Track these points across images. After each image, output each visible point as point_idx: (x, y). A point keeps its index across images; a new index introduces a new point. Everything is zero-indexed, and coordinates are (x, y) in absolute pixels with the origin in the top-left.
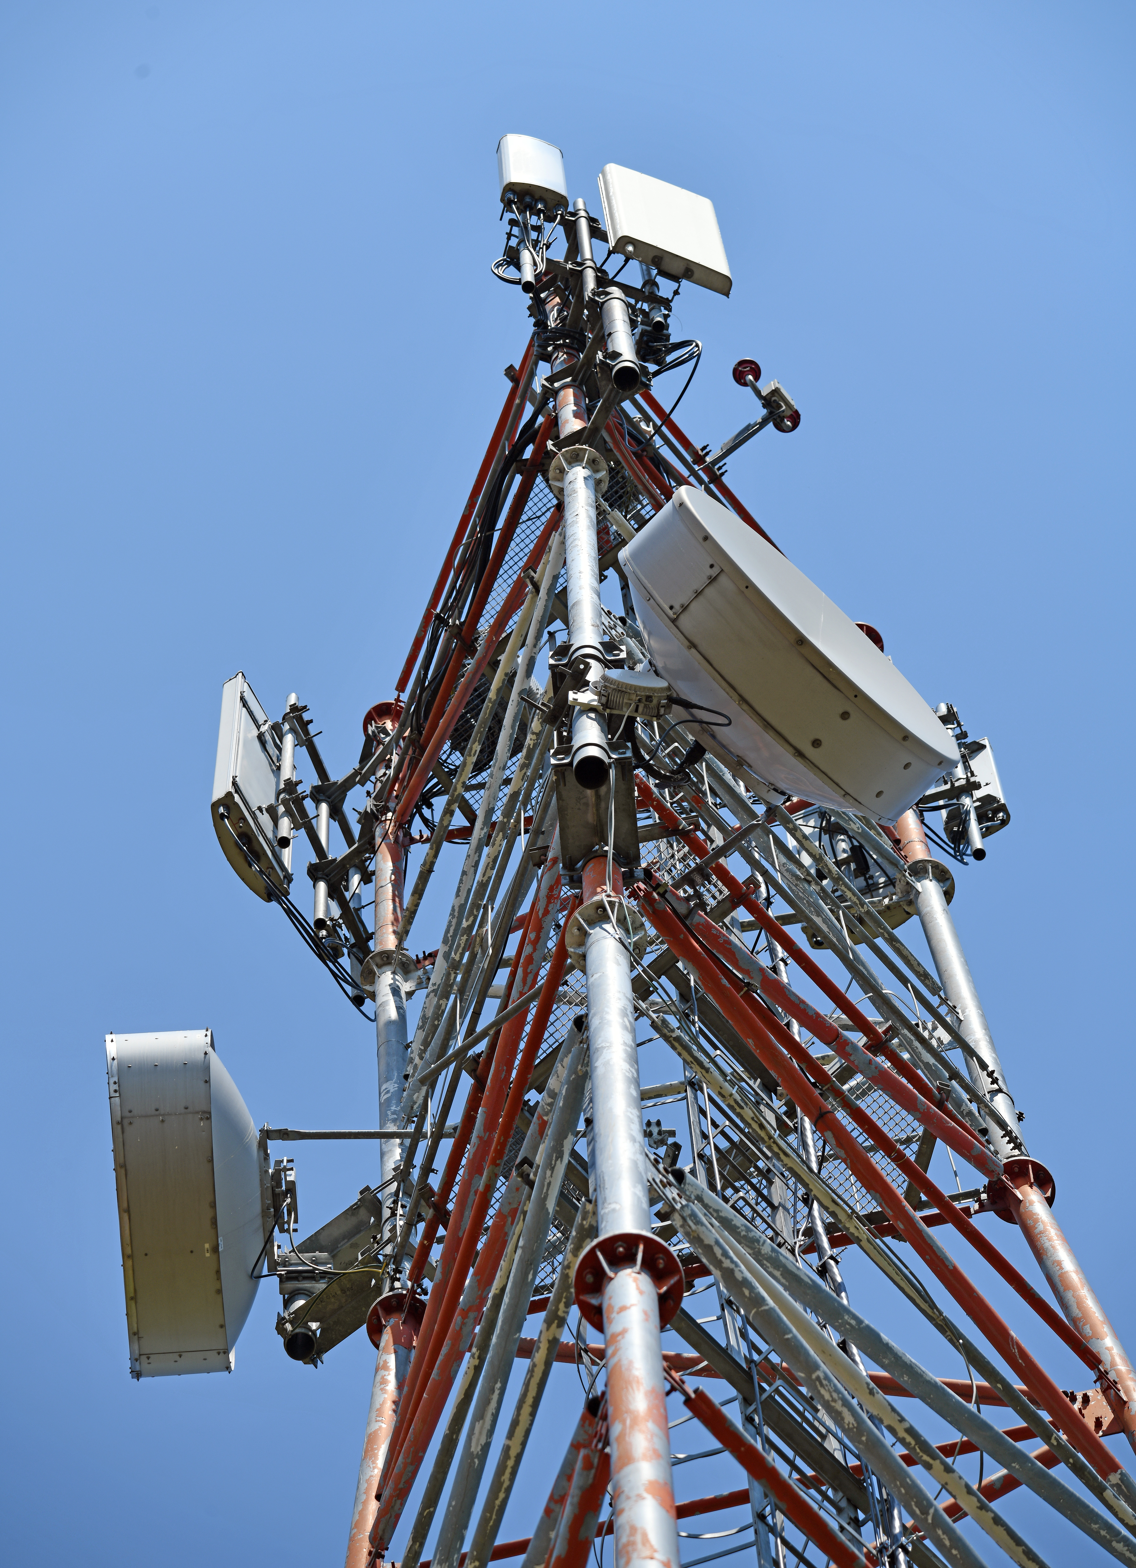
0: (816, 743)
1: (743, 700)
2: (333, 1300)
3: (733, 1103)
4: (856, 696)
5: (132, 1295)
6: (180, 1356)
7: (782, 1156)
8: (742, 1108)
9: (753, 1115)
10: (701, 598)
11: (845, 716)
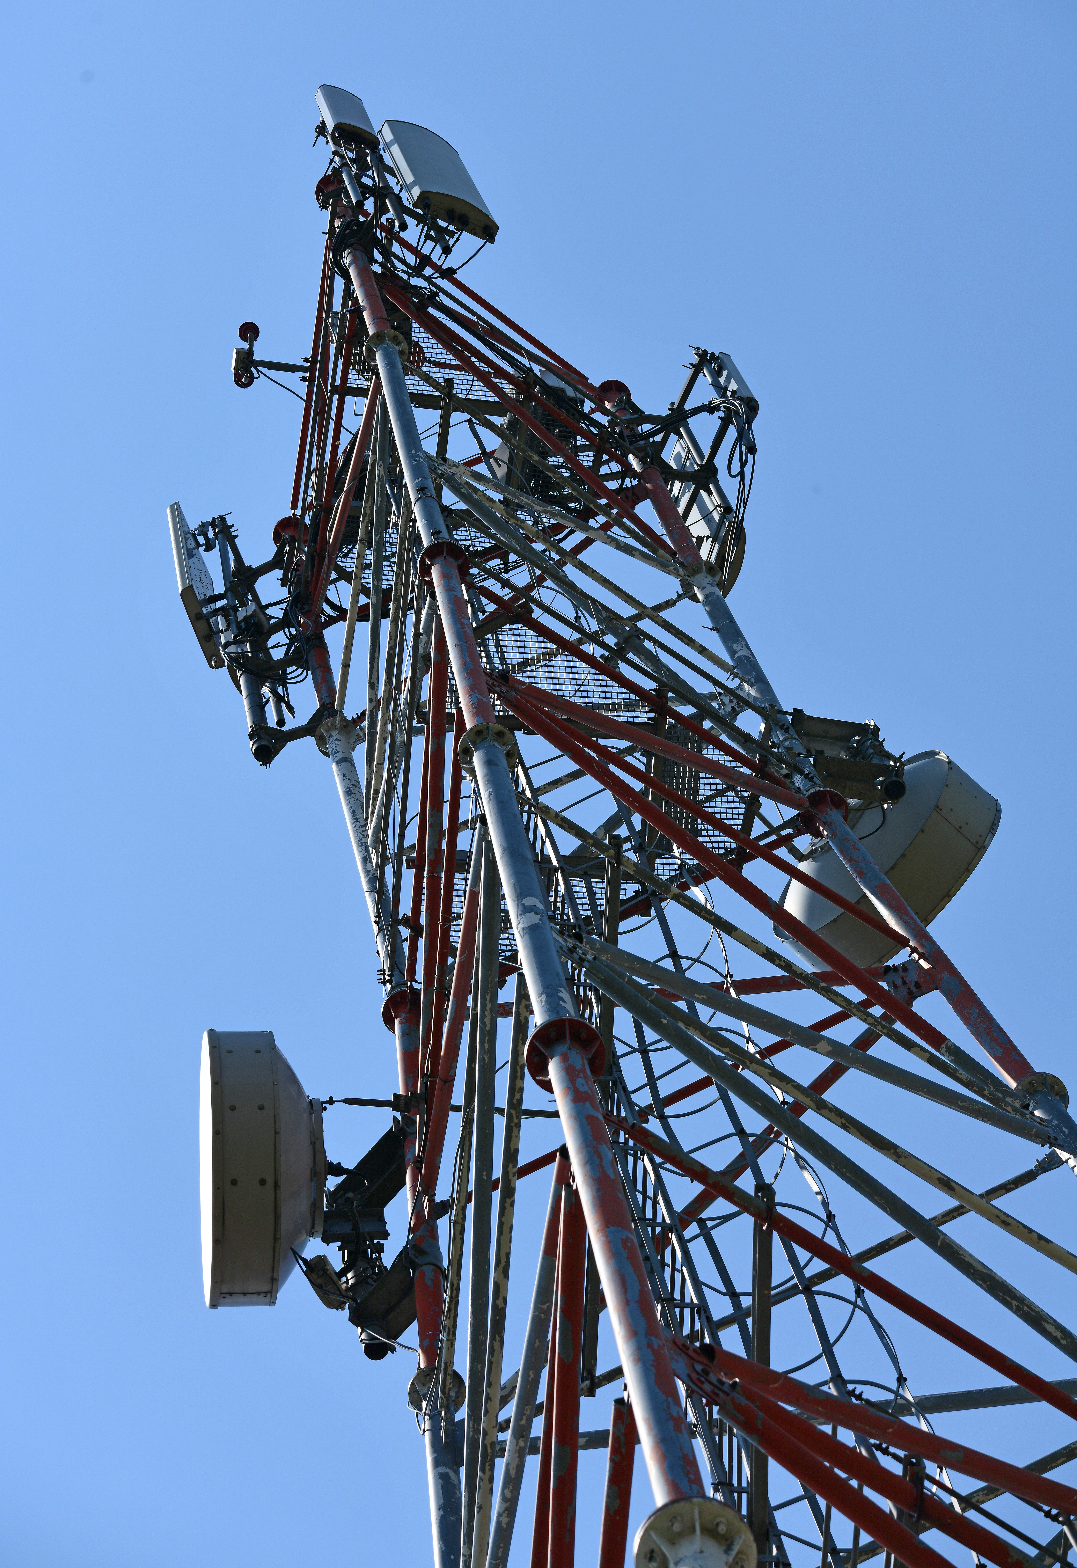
0: (263, 1182)
1: (276, 1239)
2: (854, 788)
3: (451, 1336)
4: (218, 1188)
5: (947, 898)
6: (961, 828)
7: (455, 1286)
8: (449, 1329)
9: (448, 1319)
10: (245, 1291)
11: (234, 1182)
